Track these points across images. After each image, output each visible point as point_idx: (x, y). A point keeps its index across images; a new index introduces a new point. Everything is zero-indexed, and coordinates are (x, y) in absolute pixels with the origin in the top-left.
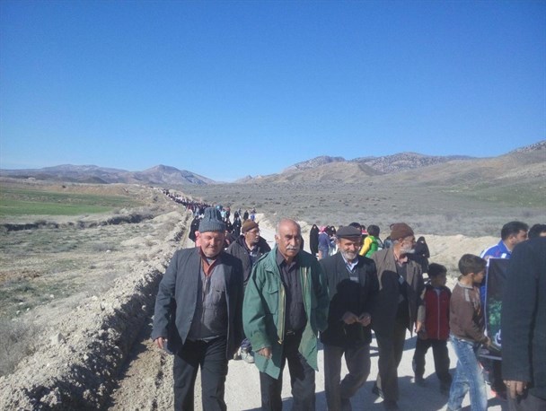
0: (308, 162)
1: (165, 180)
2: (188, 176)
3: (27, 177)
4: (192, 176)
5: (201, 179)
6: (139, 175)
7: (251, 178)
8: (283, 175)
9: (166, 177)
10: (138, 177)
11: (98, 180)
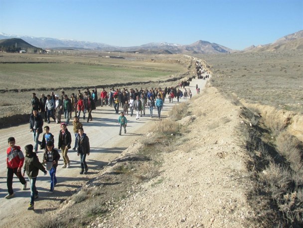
0: (293, 34)
1: (202, 50)
2: (215, 47)
3: (135, 52)
4: (218, 47)
5: (223, 48)
6: (188, 47)
7: (254, 46)
8: (272, 46)
9: (203, 48)
10: (188, 48)
11: (168, 52)
